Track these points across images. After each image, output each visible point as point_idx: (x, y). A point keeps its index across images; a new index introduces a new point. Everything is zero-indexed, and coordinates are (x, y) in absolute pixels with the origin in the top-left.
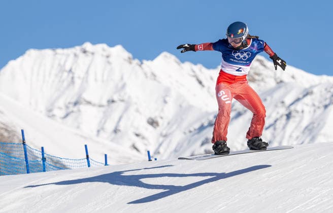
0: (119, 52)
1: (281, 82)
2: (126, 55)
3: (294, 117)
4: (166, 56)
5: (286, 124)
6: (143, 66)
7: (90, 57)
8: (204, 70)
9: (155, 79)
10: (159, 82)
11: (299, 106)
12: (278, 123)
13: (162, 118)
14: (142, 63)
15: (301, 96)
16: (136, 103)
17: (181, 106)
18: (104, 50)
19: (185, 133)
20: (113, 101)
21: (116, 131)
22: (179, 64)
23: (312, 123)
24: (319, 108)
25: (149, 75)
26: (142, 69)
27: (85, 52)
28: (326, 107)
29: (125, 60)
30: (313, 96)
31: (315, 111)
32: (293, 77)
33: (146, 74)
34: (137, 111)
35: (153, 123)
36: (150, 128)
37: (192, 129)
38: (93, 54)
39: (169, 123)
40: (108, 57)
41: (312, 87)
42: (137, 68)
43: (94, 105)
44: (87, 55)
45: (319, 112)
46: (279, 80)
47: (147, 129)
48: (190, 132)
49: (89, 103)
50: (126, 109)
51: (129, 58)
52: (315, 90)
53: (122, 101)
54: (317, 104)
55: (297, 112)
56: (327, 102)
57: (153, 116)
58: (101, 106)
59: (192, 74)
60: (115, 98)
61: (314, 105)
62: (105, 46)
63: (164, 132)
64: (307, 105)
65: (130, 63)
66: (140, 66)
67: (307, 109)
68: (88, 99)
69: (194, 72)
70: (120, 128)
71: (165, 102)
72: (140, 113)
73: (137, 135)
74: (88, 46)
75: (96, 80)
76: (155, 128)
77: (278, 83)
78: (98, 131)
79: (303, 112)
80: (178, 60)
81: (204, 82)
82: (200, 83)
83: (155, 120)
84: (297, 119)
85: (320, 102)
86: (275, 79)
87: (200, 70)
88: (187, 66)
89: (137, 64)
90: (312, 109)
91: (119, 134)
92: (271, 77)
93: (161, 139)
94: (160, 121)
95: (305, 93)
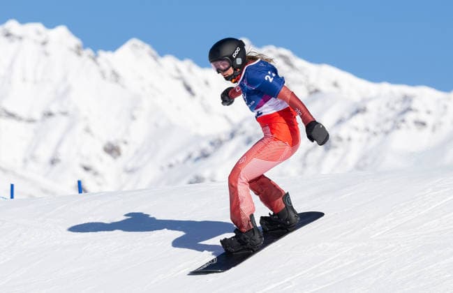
0: (61, 37)
1: (317, 91)
2: (74, 41)
3: (336, 147)
4: (135, 46)
5: (323, 158)
6: (99, 60)
7: (16, 43)
8: (196, 69)
9: (117, 81)
10: (123, 86)
11: (344, 131)
12: (310, 155)
13: (126, 143)
14: (97, 56)
15: (347, 115)
16: (86, 118)
17: (156, 125)
18: (39, 33)
19: (162, 168)
20: (50, 114)
21: (53, 162)
22: (155, 59)
23: (364, 157)
24: (375, 134)
25: (108, 74)
26: (98, 64)
27: (8, 35)
28: (387, 133)
29: (71, 50)
30: (366, 116)
31: (368, 139)
32: (335, 85)
33: (103, 74)
34: (88, 130)
35: (112, 150)
36: (107, 158)
37: (173, 161)
38: (20, 38)
39: (137, 152)
40: (44, 43)
41: (364, 100)
42: (90, 62)
43: (20, 119)
44: (12, 41)
45: (375, 141)
46: (312, 89)
47: (101, 160)
48: (171, 166)
49: (11, 115)
50: (70, 127)
51: (78, 48)
52: (370, 106)
53: (65, 114)
54: (372, 128)
55: (340, 139)
56: (388, 126)
57: (112, 140)
58: (31, 121)
59: (176, 74)
60: (54, 109)
61: (367, 130)
62: (39, 26)
63: (130, 166)
64: (357, 129)
65: (79, 54)
66: (94, 59)
67: (356, 136)
68: (11, 109)
69: (178, 71)
70: (60, 158)
71: (133, 118)
72: (92, 135)
73: (86, 169)
74: (13, 26)
75: (24, 80)
76: (115, 158)
77: (311, 93)
78: (25, 161)
79: (349, 139)
80: (154, 52)
81: (195, 89)
82: (189, 89)
83: (115, 145)
84: (340, 151)
85: (378, 125)
86: (308, 87)
87: (190, 70)
88: (169, 62)
89: (89, 56)
90: (366, 135)
91: (58, 167)
92: (301, 83)
93: (125, 176)
94: (123, 148)
95: (354, 110)
